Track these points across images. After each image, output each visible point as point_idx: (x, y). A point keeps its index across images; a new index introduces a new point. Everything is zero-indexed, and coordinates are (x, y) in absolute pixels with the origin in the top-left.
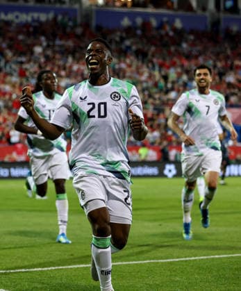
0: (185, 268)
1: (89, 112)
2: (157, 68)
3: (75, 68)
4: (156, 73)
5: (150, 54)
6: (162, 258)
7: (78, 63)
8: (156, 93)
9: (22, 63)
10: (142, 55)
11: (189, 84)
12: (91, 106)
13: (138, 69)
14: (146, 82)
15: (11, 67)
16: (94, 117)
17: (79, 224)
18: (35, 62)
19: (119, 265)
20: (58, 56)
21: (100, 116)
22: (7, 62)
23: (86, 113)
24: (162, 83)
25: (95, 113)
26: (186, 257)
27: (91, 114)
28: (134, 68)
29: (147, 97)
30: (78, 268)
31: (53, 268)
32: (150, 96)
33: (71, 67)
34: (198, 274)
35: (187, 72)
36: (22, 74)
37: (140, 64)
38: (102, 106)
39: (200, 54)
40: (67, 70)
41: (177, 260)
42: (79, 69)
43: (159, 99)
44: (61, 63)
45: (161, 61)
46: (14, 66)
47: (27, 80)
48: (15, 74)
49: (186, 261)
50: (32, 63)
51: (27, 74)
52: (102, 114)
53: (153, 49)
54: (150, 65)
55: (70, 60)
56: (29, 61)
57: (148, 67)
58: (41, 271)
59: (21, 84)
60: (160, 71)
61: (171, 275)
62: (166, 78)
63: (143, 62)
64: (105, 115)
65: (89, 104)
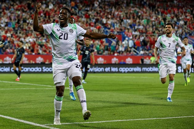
0: (176, 123)
1: (60, 36)
2: (160, 14)
3: (116, 13)
4: (160, 17)
5: (157, 6)
6: (163, 117)
7: (117, 11)
8: (160, 27)
9: (87, 11)
10: (152, 7)
11: (178, 22)
12: (61, 34)
13: (150, 14)
14: (154, 21)
15: (81, 13)
16: (62, 39)
17: (118, 98)
18: (95, 11)
19: (140, 120)
20: (106, 7)
21: (64, 39)
22: (80, 10)
23: (59, 36)
24: (163, 22)
25: (62, 37)
26: (176, 117)
27: (61, 37)
28: (148, 14)
29: (154, 30)
30: (118, 122)
31: (104, 122)
32: (156, 29)
33: (114, 13)
34: (183, 126)
35: (176, 16)
36: (87, 17)
37: (151, 11)
38: (66, 35)
39: (184, 7)
40: (112, 14)
41: (171, 118)
42: (118, 14)
43: (162, 30)
44: (108, 11)
45: (162, 10)
46: (83, 13)
47: (90, 20)
48: (84, 17)
49: (176, 118)
50: (93, 11)
51: (91, 16)
52: (66, 38)
53: (158, 3)
54: (157, 13)
55: (113, 9)
56: (91, 10)
57: (155, 13)
58: (98, 123)
59: (87, 22)
60: (162, 16)
61: (167, 126)
62: (165, 19)
63: (153, 11)
64: (67, 39)
65: (60, 33)
